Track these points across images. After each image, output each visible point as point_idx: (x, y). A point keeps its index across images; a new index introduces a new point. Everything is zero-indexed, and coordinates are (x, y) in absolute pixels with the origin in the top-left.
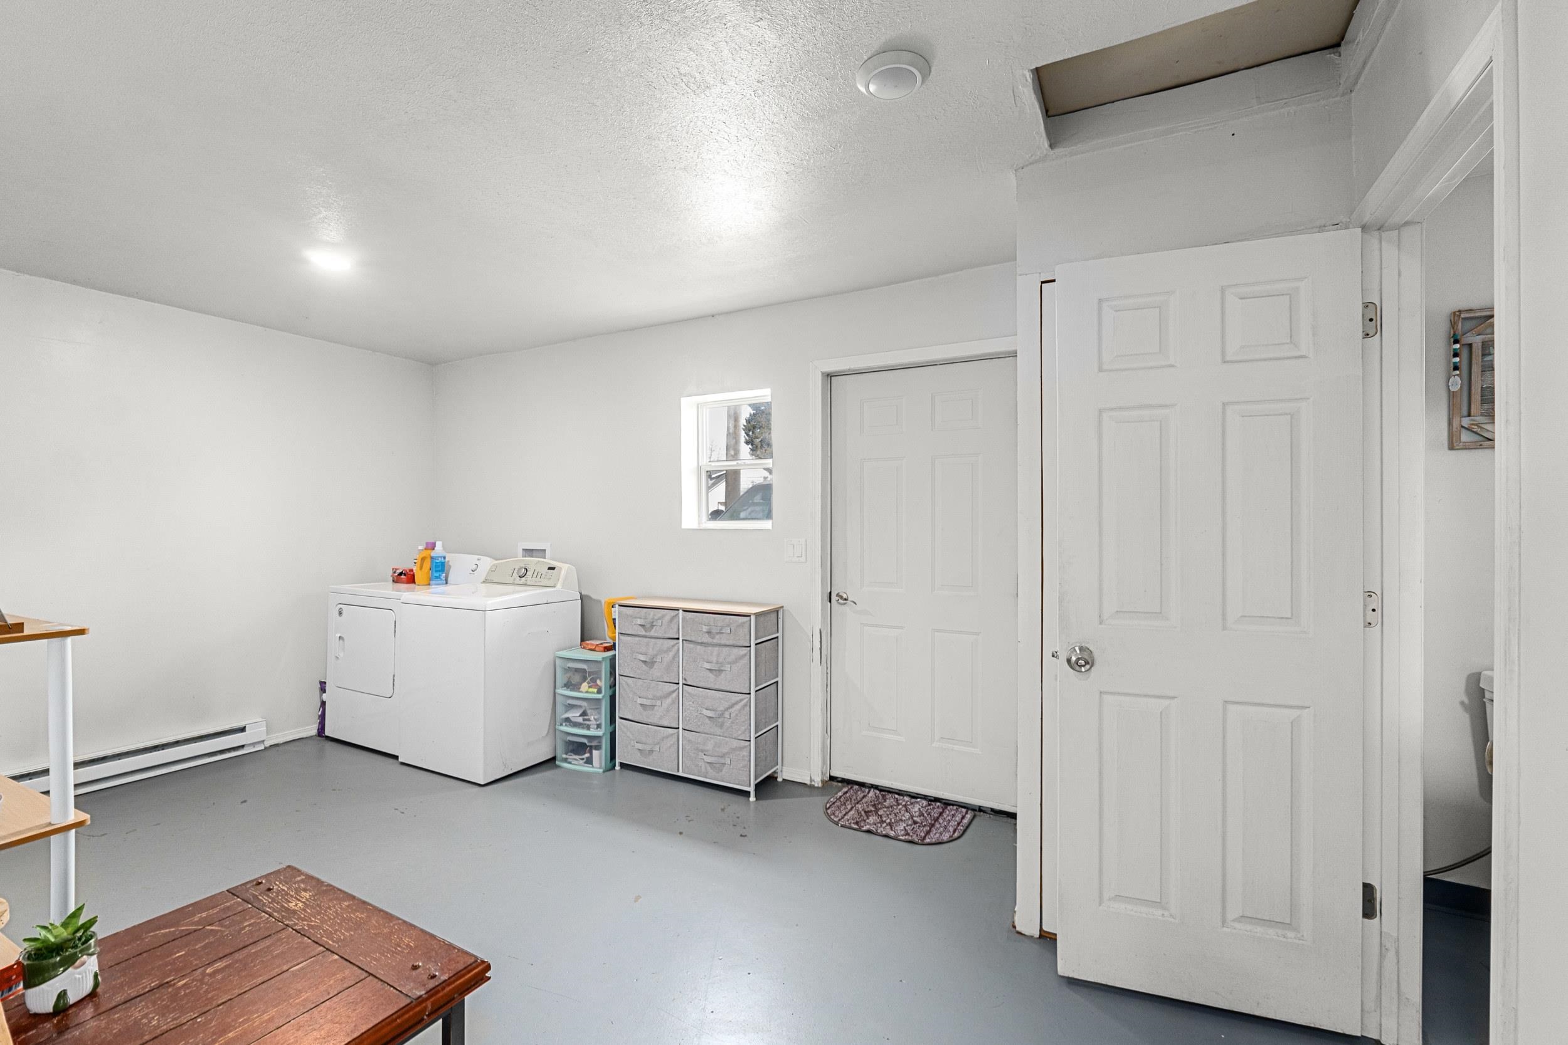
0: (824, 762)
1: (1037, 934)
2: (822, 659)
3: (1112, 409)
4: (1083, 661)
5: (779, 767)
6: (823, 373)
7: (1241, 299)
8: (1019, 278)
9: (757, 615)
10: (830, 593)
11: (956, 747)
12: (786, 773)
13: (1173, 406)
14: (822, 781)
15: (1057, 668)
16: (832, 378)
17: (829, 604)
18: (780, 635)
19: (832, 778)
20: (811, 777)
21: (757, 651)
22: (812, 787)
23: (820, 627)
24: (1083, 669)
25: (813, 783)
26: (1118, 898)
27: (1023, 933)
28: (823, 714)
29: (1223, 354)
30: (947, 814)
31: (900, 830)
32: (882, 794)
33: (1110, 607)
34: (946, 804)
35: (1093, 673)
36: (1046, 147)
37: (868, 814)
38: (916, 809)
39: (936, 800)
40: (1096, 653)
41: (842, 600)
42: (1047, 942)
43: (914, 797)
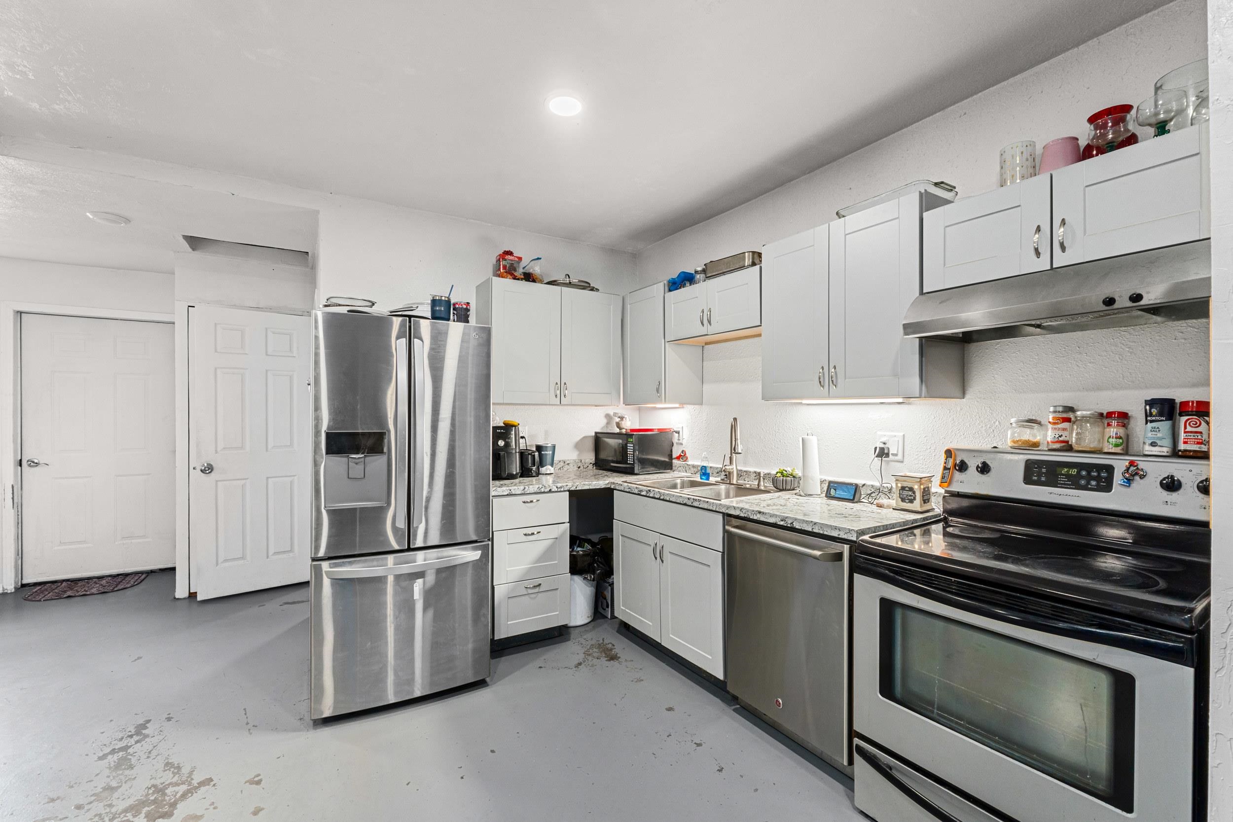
0: (16, 576)
1: (186, 595)
2: (15, 505)
3: (221, 368)
4: (208, 469)
6: (14, 311)
7: (273, 333)
8: (176, 301)
10: (21, 460)
11: (135, 541)
13: (247, 369)
14: (15, 588)
15: (196, 475)
16: (22, 314)
17: (19, 468)
19: (23, 586)
20: (3, 587)
22: (6, 594)
23: (12, 483)
24: (207, 472)
25: (6, 591)
26: (226, 561)
27: (180, 598)
28: (15, 542)
29: (266, 352)
30: (128, 578)
31: (94, 591)
32: (74, 582)
33: (220, 446)
34: (126, 575)
35: (213, 474)
36: (190, 250)
37: (65, 592)
38: (104, 582)
39: (118, 575)
40: (214, 466)
41: (33, 464)
42: (192, 596)
43: (101, 578)
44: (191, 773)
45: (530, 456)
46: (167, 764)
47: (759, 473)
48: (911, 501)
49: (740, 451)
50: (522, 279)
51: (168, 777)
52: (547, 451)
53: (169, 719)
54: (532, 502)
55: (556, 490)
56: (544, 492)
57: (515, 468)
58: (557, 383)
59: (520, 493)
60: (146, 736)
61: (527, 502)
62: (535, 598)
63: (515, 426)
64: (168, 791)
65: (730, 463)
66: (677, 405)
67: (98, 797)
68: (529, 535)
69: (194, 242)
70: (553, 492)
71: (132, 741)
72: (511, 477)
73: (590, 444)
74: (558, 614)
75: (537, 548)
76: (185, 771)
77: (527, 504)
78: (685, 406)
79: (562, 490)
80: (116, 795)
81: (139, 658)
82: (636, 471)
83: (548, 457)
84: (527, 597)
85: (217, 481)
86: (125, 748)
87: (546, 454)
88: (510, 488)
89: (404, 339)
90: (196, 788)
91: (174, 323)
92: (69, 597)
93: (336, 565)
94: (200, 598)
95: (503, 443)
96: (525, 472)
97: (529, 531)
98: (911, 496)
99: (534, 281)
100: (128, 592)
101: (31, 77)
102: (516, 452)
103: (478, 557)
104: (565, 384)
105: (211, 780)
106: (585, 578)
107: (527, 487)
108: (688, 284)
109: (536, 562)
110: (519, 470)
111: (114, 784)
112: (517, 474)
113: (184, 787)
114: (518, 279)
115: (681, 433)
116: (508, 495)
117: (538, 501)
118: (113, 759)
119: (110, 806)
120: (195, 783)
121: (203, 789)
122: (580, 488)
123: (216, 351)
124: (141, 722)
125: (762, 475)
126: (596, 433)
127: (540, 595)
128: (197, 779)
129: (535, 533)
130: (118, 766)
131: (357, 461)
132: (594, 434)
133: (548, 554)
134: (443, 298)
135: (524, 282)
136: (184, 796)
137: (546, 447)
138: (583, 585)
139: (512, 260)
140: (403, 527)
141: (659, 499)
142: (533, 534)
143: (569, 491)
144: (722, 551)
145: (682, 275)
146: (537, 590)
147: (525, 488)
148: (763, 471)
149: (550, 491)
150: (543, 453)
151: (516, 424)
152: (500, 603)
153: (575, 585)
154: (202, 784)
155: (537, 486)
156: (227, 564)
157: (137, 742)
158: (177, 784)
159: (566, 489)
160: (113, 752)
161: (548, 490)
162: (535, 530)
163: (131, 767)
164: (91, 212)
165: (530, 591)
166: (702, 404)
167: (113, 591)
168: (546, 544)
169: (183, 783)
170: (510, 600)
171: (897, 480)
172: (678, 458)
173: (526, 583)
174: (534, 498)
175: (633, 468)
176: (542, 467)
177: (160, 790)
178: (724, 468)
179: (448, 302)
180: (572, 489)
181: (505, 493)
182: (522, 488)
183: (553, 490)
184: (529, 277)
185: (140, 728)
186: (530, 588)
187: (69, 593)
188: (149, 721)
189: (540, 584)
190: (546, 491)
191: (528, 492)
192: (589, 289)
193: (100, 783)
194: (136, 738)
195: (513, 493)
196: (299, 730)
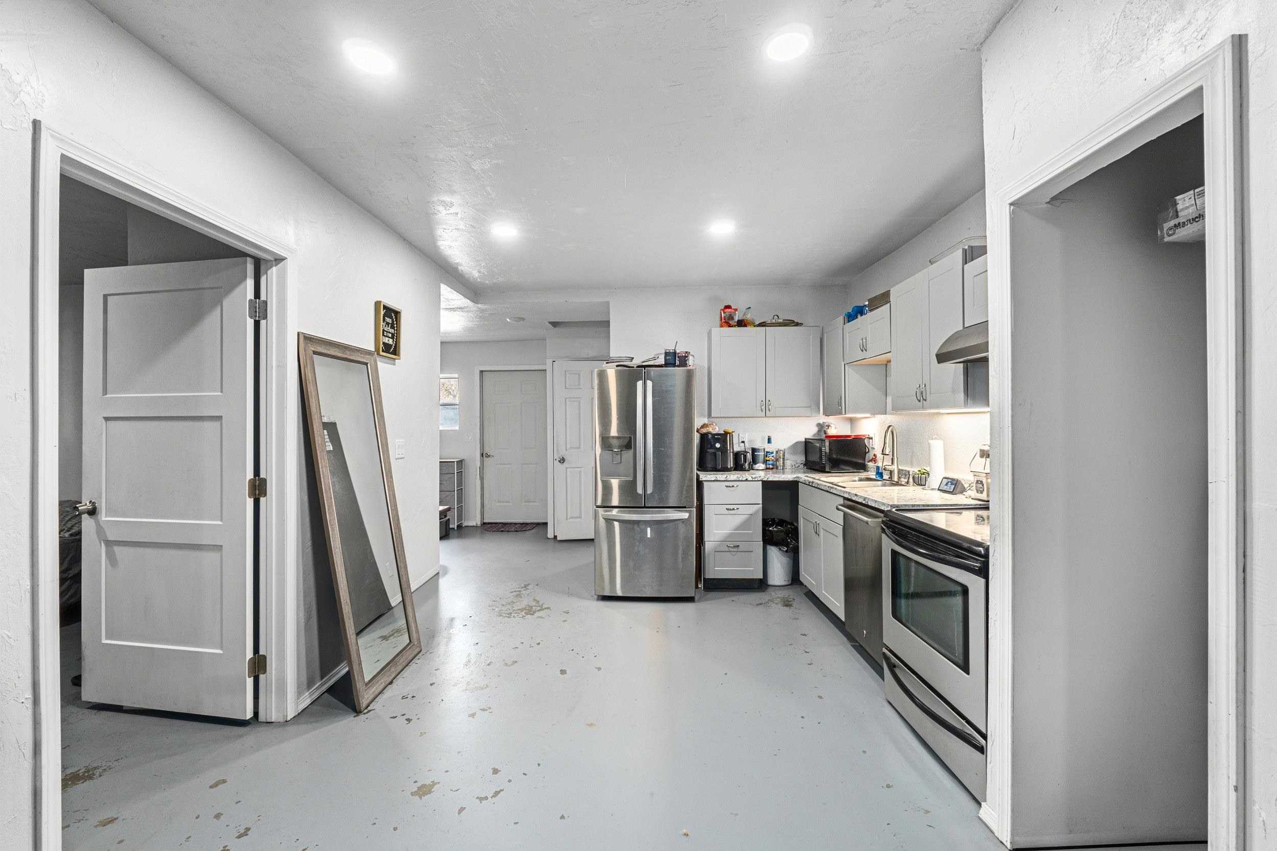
0: (481, 517)
1: (553, 537)
2: (480, 477)
3: (568, 398)
4: (562, 461)
5: (463, 521)
6: (479, 371)
8: (547, 359)
9: (457, 462)
10: (483, 453)
11: (530, 504)
12: (465, 524)
13: (581, 398)
14: (481, 524)
15: (557, 462)
16: (483, 372)
17: (482, 457)
18: (463, 470)
19: (484, 523)
20: (476, 523)
21: (457, 475)
22: (477, 526)
23: (479, 466)
26: (571, 518)
27: (550, 538)
29: (592, 387)
30: (527, 526)
31: (513, 530)
32: (505, 524)
33: (568, 446)
34: (527, 524)
35: (565, 463)
36: (553, 328)
37: (500, 529)
38: (517, 526)
39: (523, 523)
40: (565, 458)
41: (488, 456)
42: (555, 537)
43: (516, 524)
44: (542, 604)
45: (742, 455)
46: (534, 600)
47: (909, 472)
48: (982, 493)
49: (887, 453)
50: (735, 326)
51: (534, 603)
52: (759, 452)
53: (537, 585)
54: (733, 486)
55: (751, 479)
56: (742, 481)
57: (731, 464)
58: (762, 401)
59: (723, 480)
60: (528, 589)
61: (730, 487)
62: (734, 555)
63: (730, 433)
64: (534, 608)
65: (892, 464)
66: (868, 415)
67: (509, 604)
68: (731, 510)
69: (555, 324)
70: (749, 481)
71: (522, 589)
72: (725, 469)
73: (802, 448)
74: (753, 570)
75: (737, 520)
76: (541, 603)
77: (729, 488)
78: (876, 416)
79: (756, 480)
80: (515, 604)
81: (529, 561)
82: (827, 469)
83: (760, 456)
84: (728, 553)
85: (567, 468)
86: (520, 591)
87: (759, 455)
88: (717, 476)
89: (641, 381)
90: (544, 609)
91: (546, 370)
92: (502, 531)
93: (607, 511)
94: (558, 539)
95: (719, 445)
96: (738, 467)
97: (731, 507)
98: (981, 488)
99: (745, 326)
100: (528, 532)
101: (486, 273)
102: (730, 452)
103: (687, 517)
104: (769, 401)
105: (550, 608)
106: (780, 549)
107: (728, 476)
108: (859, 316)
109: (736, 530)
110: (733, 465)
111: (515, 601)
112: (731, 468)
113: (540, 608)
114: (732, 326)
115: (873, 439)
116: (714, 481)
117: (737, 486)
118: (515, 594)
119: (513, 607)
120: (544, 608)
121: (546, 610)
122: (771, 480)
123: (566, 388)
124: (526, 584)
125: (911, 473)
126: (806, 439)
127: (738, 553)
128: (544, 606)
129: (735, 509)
130: (517, 596)
131: (617, 453)
132: (804, 440)
133: (744, 525)
134: (671, 351)
135: (737, 329)
136: (539, 610)
137: (759, 449)
138: (779, 554)
139: (730, 312)
140: (641, 493)
141: (817, 488)
142: (734, 509)
143: (762, 481)
144: (843, 525)
145: (855, 309)
146: (736, 550)
147: (727, 477)
148: (913, 470)
149: (746, 480)
150: (756, 453)
151: (730, 431)
152: (709, 554)
153: (773, 554)
154: (545, 609)
155: (737, 476)
156: (571, 520)
157: (524, 590)
158: (537, 606)
159: (760, 479)
160: (515, 591)
161: (745, 479)
162: (735, 507)
163: (521, 597)
164: (509, 318)
165: (731, 549)
166: (886, 414)
167: (520, 531)
168: (743, 518)
169: (539, 607)
170: (716, 553)
171: (975, 475)
172: (871, 461)
173: (728, 543)
174: (735, 484)
175: (825, 467)
176: (756, 464)
177: (531, 607)
178: (883, 467)
179: (675, 353)
180: (765, 479)
181: (713, 479)
182: (725, 476)
183: (749, 479)
184: (741, 323)
185: (526, 586)
186: (731, 547)
187: (502, 529)
188: (529, 584)
189: (738, 546)
190: (743, 479)
191: (730, 480)
192: (793, 324)
193: (510, 600)
194: (524, 589)
195: (719, 479)
196: (590, 600)
